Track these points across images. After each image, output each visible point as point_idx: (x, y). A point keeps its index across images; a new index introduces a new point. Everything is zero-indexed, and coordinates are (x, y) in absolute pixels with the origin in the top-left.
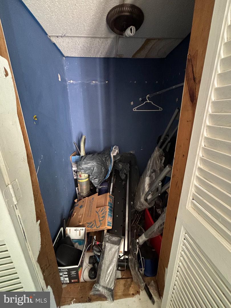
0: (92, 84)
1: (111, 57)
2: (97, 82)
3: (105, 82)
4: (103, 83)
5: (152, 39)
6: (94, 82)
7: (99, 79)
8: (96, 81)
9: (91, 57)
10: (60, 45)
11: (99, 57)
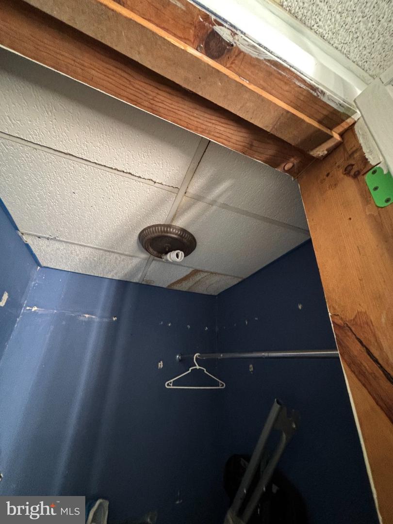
0: (82, 318)
1: (132, 281)
2: (93, 317)
3: (111, 317)
4: (106, 320)
5: (202, 271)
6: (87, 316)
7: (99, 311)
8: (92, 315)
9: (95, 275)
10: (40, 249)
11: (110, 277)
